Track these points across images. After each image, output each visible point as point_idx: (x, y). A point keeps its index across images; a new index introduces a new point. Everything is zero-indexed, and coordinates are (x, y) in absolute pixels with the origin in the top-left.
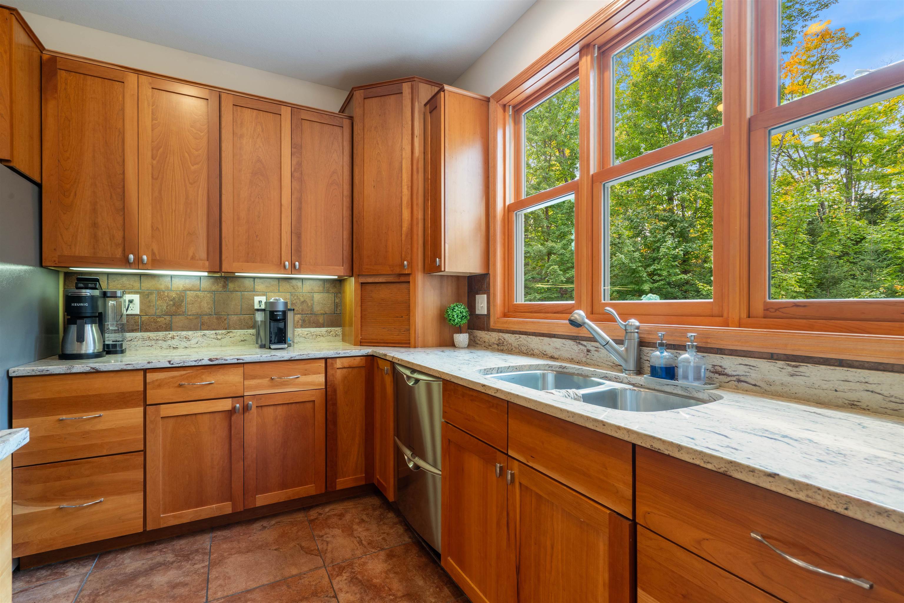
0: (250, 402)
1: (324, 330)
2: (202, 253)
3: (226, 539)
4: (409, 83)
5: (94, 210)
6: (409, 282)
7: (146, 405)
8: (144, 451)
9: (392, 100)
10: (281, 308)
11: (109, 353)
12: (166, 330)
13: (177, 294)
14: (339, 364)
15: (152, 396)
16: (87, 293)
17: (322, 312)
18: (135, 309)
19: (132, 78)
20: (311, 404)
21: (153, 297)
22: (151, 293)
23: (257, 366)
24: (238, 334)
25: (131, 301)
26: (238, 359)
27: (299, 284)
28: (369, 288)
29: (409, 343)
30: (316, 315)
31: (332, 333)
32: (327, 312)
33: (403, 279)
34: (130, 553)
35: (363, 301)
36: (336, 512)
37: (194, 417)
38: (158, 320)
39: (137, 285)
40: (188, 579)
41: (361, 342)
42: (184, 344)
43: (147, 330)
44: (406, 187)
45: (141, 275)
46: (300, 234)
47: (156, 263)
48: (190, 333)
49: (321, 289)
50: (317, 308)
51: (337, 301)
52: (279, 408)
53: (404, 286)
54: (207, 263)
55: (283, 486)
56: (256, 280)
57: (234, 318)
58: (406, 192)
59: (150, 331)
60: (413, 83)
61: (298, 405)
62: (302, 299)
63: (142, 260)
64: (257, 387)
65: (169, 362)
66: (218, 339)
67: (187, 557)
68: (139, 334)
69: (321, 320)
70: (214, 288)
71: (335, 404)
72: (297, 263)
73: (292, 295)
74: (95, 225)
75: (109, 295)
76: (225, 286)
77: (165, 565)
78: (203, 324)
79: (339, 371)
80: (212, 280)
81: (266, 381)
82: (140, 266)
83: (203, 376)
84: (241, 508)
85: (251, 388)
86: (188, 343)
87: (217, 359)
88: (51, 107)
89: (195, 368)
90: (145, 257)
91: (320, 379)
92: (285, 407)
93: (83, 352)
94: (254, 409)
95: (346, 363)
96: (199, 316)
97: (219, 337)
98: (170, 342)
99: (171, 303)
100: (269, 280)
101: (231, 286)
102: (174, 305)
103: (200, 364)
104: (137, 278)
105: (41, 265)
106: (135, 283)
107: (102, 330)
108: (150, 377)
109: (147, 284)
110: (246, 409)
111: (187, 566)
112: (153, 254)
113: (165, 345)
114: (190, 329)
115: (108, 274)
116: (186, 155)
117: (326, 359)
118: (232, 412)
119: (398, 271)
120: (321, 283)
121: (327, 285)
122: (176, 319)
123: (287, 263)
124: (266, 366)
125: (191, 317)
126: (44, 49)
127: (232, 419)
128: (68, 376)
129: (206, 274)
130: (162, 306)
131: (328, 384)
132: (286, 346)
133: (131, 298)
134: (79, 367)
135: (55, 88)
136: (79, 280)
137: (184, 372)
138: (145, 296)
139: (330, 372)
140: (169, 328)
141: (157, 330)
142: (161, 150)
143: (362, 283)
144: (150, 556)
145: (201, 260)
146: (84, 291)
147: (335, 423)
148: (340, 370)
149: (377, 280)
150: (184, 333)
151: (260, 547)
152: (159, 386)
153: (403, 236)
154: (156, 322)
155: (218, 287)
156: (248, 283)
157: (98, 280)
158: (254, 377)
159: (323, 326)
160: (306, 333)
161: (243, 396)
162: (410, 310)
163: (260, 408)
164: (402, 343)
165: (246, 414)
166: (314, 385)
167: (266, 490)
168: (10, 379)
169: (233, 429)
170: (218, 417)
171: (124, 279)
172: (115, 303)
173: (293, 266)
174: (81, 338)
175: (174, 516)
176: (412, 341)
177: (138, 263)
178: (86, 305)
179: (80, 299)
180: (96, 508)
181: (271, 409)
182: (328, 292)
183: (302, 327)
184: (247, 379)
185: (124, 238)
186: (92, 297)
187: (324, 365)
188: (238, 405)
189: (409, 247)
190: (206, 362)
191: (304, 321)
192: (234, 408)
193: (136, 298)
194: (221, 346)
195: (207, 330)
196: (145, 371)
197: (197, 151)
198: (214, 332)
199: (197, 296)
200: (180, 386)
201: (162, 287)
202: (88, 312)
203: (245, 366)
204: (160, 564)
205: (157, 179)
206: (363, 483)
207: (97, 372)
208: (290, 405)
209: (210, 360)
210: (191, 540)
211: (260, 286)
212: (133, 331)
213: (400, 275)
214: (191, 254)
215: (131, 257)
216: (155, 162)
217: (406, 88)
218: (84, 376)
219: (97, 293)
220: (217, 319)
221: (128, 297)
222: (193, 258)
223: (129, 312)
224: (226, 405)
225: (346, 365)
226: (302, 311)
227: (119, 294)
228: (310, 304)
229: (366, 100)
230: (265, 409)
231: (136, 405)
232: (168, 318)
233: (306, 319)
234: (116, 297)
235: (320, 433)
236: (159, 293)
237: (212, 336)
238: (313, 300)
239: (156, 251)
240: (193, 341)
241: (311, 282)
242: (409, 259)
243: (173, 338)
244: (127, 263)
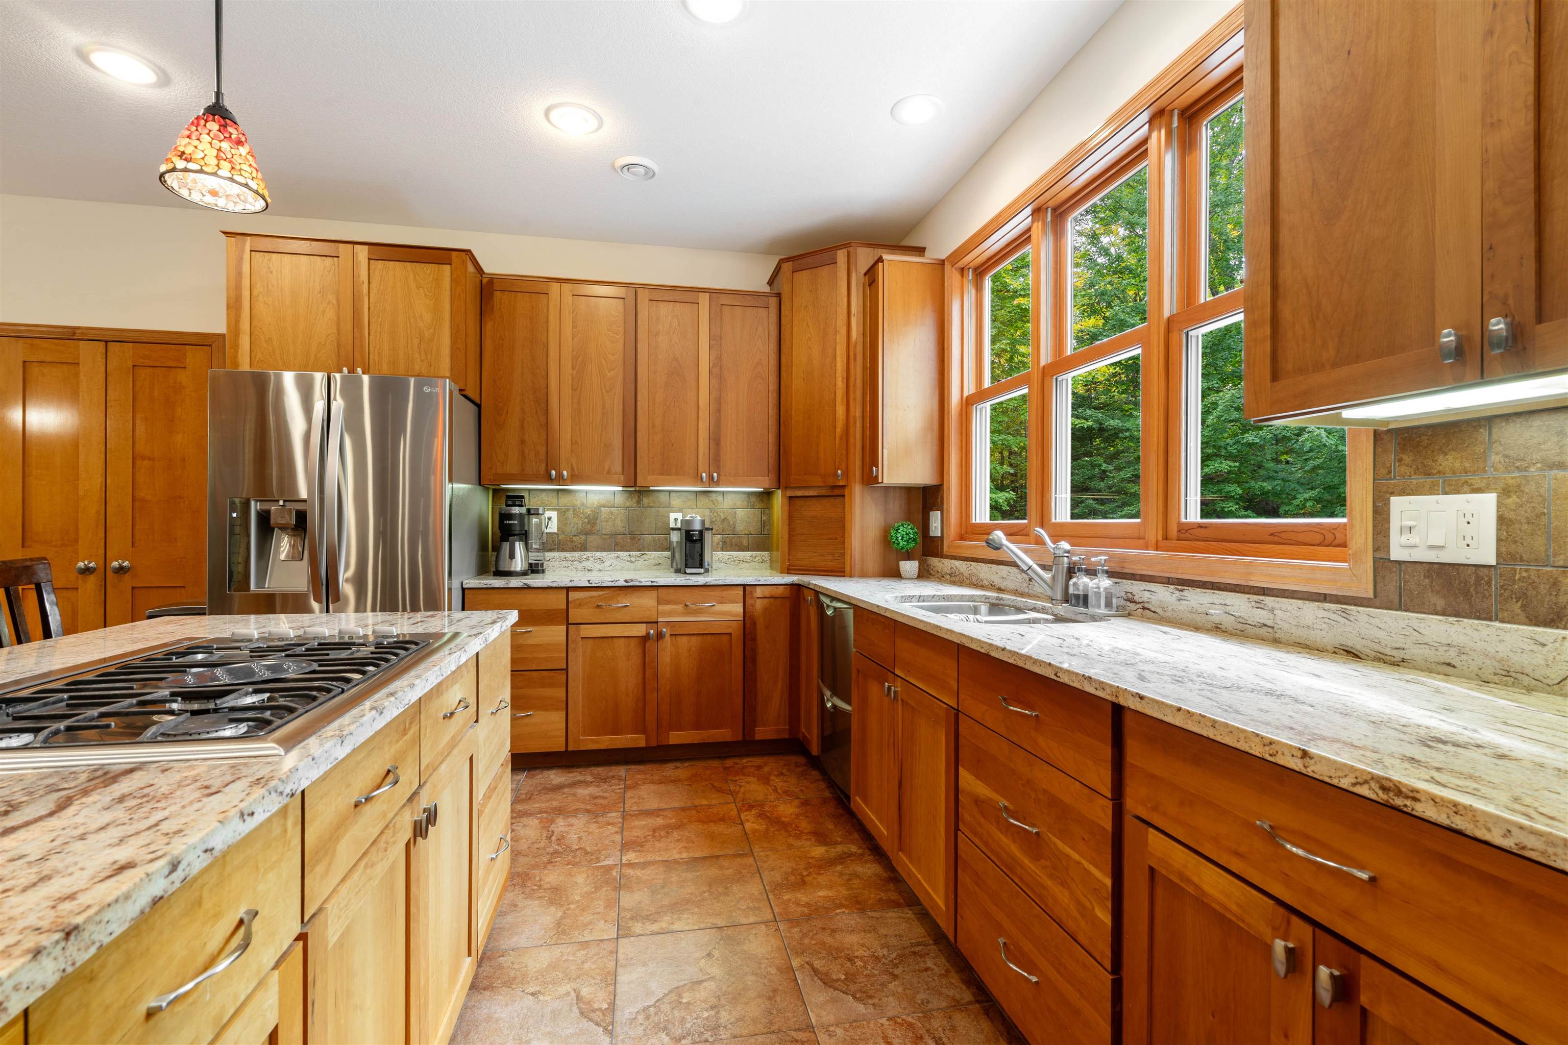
0: (664, 630)
1: (747, 554)
2: (618, 467)
3: (640, 772)
4: (845, 251)
5: (522, 427)
6: (844, 496)
7: (568, 624)
8: (567, 670)
9: (824, 272)
10: (697, 526)
11: (533, 572)
12: (581, 551)
13: (592, 511)
14: (759, 592)
15: (575, 615)
16: (516, 510)
17: (746, 532)
18: (553, 528)
19: (555, 286)
20: (727, 637)
21: (570, 514)
22: (567, 510)
23: (671, 590)
24: (653, 556)
25: (549, 519)
26: (652, 582)
27: (720, 498)
28: (799, 502)
29: (844, 572)
30: (739, 536)
31: (757, 558)
32: (753, 533)
33: (837, 492)
34: (554, 771)
35: (791, 518)
36: (754, 764)
37: (610, 640)
38: (574, 539)
39: (555, 501)
40: (606, 795)
41: (788, 569)
42: (598, 566)
43: (563, 550)
44: (840, 378)
45: (558, 490)
46: (719, 440)
47: (576, 478)
48: (604, 554)
49: (745, 503)
50: (740, 528)
51: (764, 518)
52: (694, 639)
53: (839, 500)
54: (622, 477)
55: (698, 726)
56: (672, 494)
57: (648, 538)
58: (840, 384)
59: (566, 551)
60: (849, 249)
61: (713, 637)
62: (723, 517)
63: (563, 476)
64: (670, 614)
65: (589, 581)
66: (632, 562)
67: (605, 780)
68: (556, 554)
69: (745, 542)
70: (628, 504)
71: (754, 639)
72: (715, 475)
73: (711, 511)
74: (523, 442)
75: (532, 512)
76: (639, 502)
77: (587, 784)
78: (617, 544)
79: (758, 601)
80: (627, 495)
81: (679, 608)
82: (561, 482)
83: (619, 598)
84: (654, 743)
85: (665, 614)
86: (603, 565)
87: (632, 581)
88: (488, 327)
89: (612, 589)
90: (565, 473)
91: (738, 608)
92: (699, 638)
93: (512, 569)
94: (667, 637)
95: (767, 591)
96: (613, 535)
97: (633, 559)
98: (585, 564)
99: (586, 520)
100: (685, 494)
101: (645, 501)
102: (589, 523)
103: (616, 585)
104: (555, 494)
105: (480, 484)
106: (552, 499)
107: (527, 548)
108: (573, 595)
109: (564, 500)
110: (660, 636)
111: (606, 786)
112: (572, 469)
113: (580, 566)
114: (604, 550)
115: (529, 490)
116: (603, 361)
117: (744, 586)
118: (646, 638)
119: (830, 481)
120: (744, 496)
121: (753, 499)
122: (591, 538)
123: (704, 475)
124: (680, 591)
125: (605, 536)
126: (484, 273)
127: (647, 645)
128: (506, 591)
129: (620, 489)
130: (576, 523)
131: (747, 615)
132: (702, 571)
133: (549, 516)
134: (515, 582)
135: (492, 310)
136: (508, 497)
137: (601, 593)
138: (562, 513)
139: (749, 601)
140: (583, 548)
141: (573, 550)
142: (580, 359)
143: (790, 497)
144: (571, 775)
145: (616, 474)
146: (513, 508)
147: (754, 662)
148: (761, 600)
149: (807, 493)
150: (598, 554)
151: (673, 781)
152: (580, 605)
153: (837, 439)
154: (572, 542)
155: (632, 503)
156: (663, 498)
157: (523, 497)
158: (668, 602)
159: (746, 549)
160: (727, 557)
161: (657, 622)
162: (844, 530)
163: (674, 637)
164: (836, 572)
165: (660, 642)
166: (732, 615)
167: (680, 728)
168: (463, 590)
169: (647, 655)
170: (633, 643)
171: (544, 495)
172: (537, 520)
173: (711, 478)
174: (512, 556)
175: (592, 741)
176: (848, 569)
177: (560, 479)
178: (516, 522)
179: (510, 516)
180: (526, 721)
181: (685, 639)
182: (753, 507)
183: (723, 550)
184: (661, 604)
185: (547, 453)
186: (520, 514)
187: (742, 593)
188: (652, 632)
189: (844, 452)
190: (622, 583)
191: (725, 543)
192: (648, 634)
193: (554, 515)
194: (635, 570)
195: (621, 551)
196: (568, 589)
197: (613, 355)
198: (627, 553)
199: (612, 513)
200: (598, 606)
201: (578, 503)
202: (517, 530)
203: (660, 590)
204: (582, 782)
205: (576, 390)
206: (787, 736)
207: (528, 588)
208: (705, 636)
209: (626, 581)
210: (608, 768)
211: (676, 501)
212: (550, 550)
213: (834, 487)
214: (607, 468)
215: (553, 472)
216: (574, 372)
217: (841, 255)
218: (518, 591)
219: (523, 510)
220: (631, 538)
221: (548, 514)
222: (609, 472)
223: (548, 530)
224: (640, 630)
225: (767, 594)
226: (723, 530)
227: (541, 512)
228: (731, 523)
229: (795, 274)
230: (679, 638)
231: (562, 624)
232: (583, 537)
233: (728, 540)
234: (538, 514)
235: (737, 671)
236: (575, 509)
237: (626, 558)
238: (735, 517)
239: (575, 466)
240: (607, 563)
241: (734, 495)
242: (844, 467)
243: (587, 559)
244: (549, 479)
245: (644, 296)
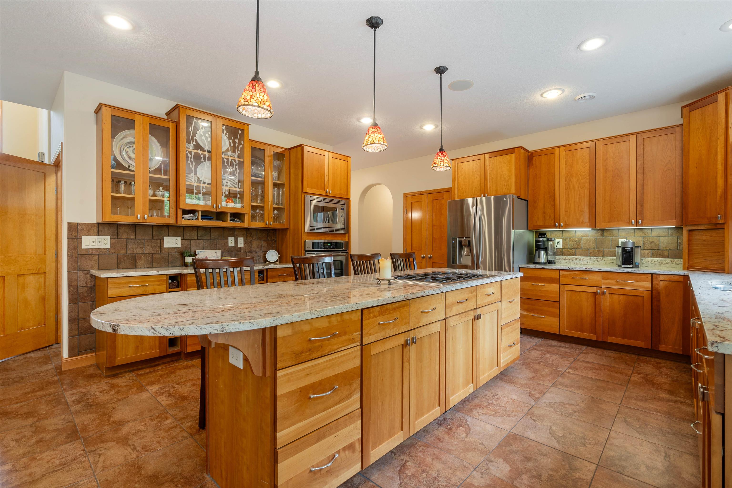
0: (605, 291)
1: (668, 260)
2: (587, 220)
3: (592, 350)
4: (724, 93)
5: (544, 207)
6: (724, 228)
7: (560, 284)
8: (559, 302)
9: (710, 108)
10: (630, 245)
11: (549, 263)
12: (573, 256)
13: (578, 239)
14: (662, 278)
15: (563, 281)
16: (542, 239)
17: (667, 248)
18: (560, 246)
19: (557, 150)
20: (642, 298)
21: (568, 240)
22: (567, 239)
23: (609, 274)
24: (609, 259)
25: (558, 242)
26: (599, 269)
27: (649, 231)
28: (695, 233)
29: (724, 270)
30: (662, 250)
31: (674, 262)
32: (671, 249)
33: (718, 227)
34: (554, 341)
35: (690, 241)
36: (657, 361)
37: (579, 292)
38: (570, 251)
39: (561, 235)
41: (688, 268)
42: (581, 262)
43: (565, 255)
44: (720, 164)
45: (563, 231)
46: (643, 204)
47: (567, 226)
48: (584, 257)
49: (666, 234)
50: (663, 246)
51: (679, 241)
52: (622, 296)
53: (721, 231)
54: (589, 224)
55: (624, 336)
56: (620, 230)
57: (607, 251)
58: (720, 167)
59: (566, 256)
60: (727, 91)
61: (633, 297)
62: (651, 241)
63: (561, 225)
64: (609, 284)
65: (569, 267)
66: (598, 261)
67: (574, 348)
68: (561, 257)
69: (666, 254)
70: (596, 236)
71: (659, 301)
72: (640, 221)
73: (644, 238)
74: (544, 213)
75: (549, 240)
76: (602, 234)
77: (565, 347)
78: (590, 253)
79: (661, 282)
80: (595, 231)
81: (614, 282)
82: (560, 227)
83: (583, 275)
84: (600, 339)
85: (605, 284)
86: (583, 262)
87: (589, 268)
88: (531, 170)
89: (579, 271)
90: (562, 224)
91: (648, 285)
92: (625, 296)
93: (540, 262)
94: (607, 294)
96: (588, 249)
97: (599, 260)
98: (574, 261)
99: (575, 243)
100: (628, 230)
101: (605, 234)
102: (577, 244)
103: (581, 270)
104: (561, 232)
105: (528, 230)
106: (560, 234)
107: (547, 254)
108: (562, 273)
109: (565, 235)
110: (603, 293)
111: (573, 350)
112: (565, 222)
113: (572, 262)
114: (584, 256)
115: (550, 231)
116: (579, 176)
117: (652, 274)
118: (596, 294)
119: (714, 221)
120: (666, 230)
121: (671, 231)
122: (577, 250)
123: (633, 221)
124: (614, 274)
125: (584, 250)
126: (529, 151)
127: (597, 296)
128: (535, 269)
129: (591, 229)
130: (571, 244)
131: (654, 288)
132: (631, 266)
133: (558, 241)
134: (538, 266)
135: (532, 164)
136: (539, 234)
137: (575, 273)
138: (564, 240)
139: (655, 282)
140: (574, 254)
141: (569, 255)
142: (569, 177)
143: (689, 230)
144: (561, 344)
145: (586, 223)
146: (540, 238)
147: (659, 312)
148: (663, 282)
149: (699, 228)
150: (581, 257)
152: (565, 277)
153: (718, 198)
154: (569, 252)
155: (598, 235)
156: (615, 232)
157: (545, 234)
158: (608, 279)
159: (667, 257)
160: (654, 261)
161: (602, 287)
162: (724, 247)
163: (611, 295)
164: (718, 270)
165: (603, 296)
166: (644, 288)
167: (613, 335)
168: (519, 268)
169: (597, 301)
170: (590, 295)
171: (556, 233)
172: (551, 243)
173: (637, 222)
174: (539, 256)
175: (570, 332)
176: (726, 269)
177: (560, 226)
178: (541, 244)
179: (539, 242)
180: (543, 319)
181: (617, 296)
182: (672, 235)
183: (651, 257)
184: (604, 279)
185: (554, 216)
186: (543, 241)
187: (650, 277)
188: (599, 291)
189: (723, 204)
190: (584, 269)
191: (653, 253)
192: (597, 292)
193: (561, 241)
194: (600, 265)
195: (593, 256)
196: (560, 270)
197: (584, 173)
198: (596, 257)
199: (588, 240)
200: (573, 278)
201: (572, 236)
202: (542, 247)
203: (603, 273)
204: (564, 347)
205: (567, 190)
206: (681, 353)
207: (544, 269)
208: (628, 296)
209: (586, 268)
210: (578, 345)
211: (622, 234)
212: (559, 255)
213: (717, 224)
214: (581, 220)
215: (557, 224)
216: (566, 183)
217: (721, 97)
218: (539, 270)
219: (545, 239)
220: (598, 251)
221: (557, 240)
222: (582, 222)
223: (557, 247)
224: (594, 290)
225: (666, 279)
226: (651, 248)
227: (553, 240)
228: (657, 244)
229: (691, 113)
230: (614, 295)
231: (556, 283)
232: (574, 250)
233: (654, 252)
234: (552, 241)
235: (647, 314)
236: (570, 239)
237: (595, 259)
238: (659, 241)
239: (566, 221)
240: (585, 261)
241: (658, 230)
242: (723, 212)
243: (576, 259)
244: (555, 226)
245: (599, 144)
